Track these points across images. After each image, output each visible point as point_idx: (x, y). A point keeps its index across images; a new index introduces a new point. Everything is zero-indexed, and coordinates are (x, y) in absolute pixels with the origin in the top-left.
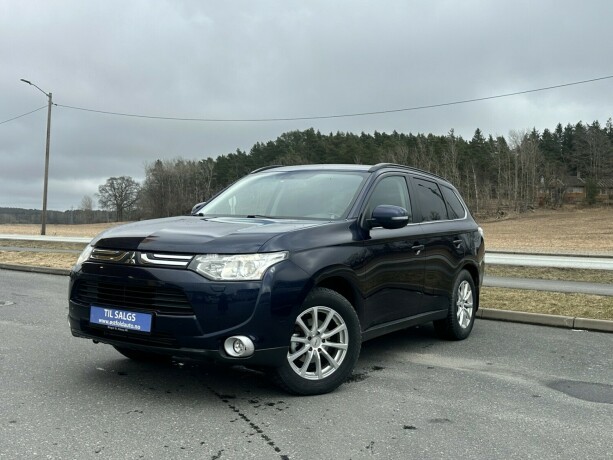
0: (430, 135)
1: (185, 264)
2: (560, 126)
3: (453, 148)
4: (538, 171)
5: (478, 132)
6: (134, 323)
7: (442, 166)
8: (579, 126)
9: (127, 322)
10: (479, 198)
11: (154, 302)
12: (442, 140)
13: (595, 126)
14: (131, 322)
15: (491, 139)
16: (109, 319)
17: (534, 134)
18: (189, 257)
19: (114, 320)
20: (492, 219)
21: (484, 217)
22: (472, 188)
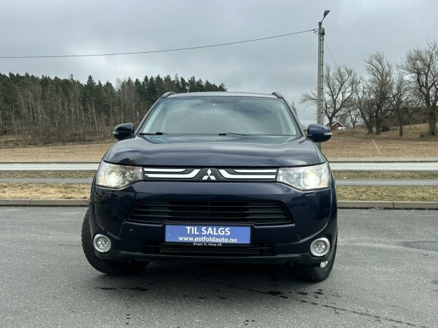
0: (56, 78)
1: (273, 177)
2: (146, 77)
3: (76, 88)
4: (136, 107)
5: (90, 78)
6: (229, 237)
7: (69, 101)
8: (158, 78)
9: (219, 236)
10: (98, 126)
11: (248, 215)
12: (66, 82)
13: (168, 79)
14: (225, 237)
15: (100, 83)
16: (194, 236)
17: (129, 82)
18: (274, 171)
19: (200, 236)
20: (108, 141)
21: (103, 140)
22: (93, 118)
